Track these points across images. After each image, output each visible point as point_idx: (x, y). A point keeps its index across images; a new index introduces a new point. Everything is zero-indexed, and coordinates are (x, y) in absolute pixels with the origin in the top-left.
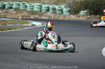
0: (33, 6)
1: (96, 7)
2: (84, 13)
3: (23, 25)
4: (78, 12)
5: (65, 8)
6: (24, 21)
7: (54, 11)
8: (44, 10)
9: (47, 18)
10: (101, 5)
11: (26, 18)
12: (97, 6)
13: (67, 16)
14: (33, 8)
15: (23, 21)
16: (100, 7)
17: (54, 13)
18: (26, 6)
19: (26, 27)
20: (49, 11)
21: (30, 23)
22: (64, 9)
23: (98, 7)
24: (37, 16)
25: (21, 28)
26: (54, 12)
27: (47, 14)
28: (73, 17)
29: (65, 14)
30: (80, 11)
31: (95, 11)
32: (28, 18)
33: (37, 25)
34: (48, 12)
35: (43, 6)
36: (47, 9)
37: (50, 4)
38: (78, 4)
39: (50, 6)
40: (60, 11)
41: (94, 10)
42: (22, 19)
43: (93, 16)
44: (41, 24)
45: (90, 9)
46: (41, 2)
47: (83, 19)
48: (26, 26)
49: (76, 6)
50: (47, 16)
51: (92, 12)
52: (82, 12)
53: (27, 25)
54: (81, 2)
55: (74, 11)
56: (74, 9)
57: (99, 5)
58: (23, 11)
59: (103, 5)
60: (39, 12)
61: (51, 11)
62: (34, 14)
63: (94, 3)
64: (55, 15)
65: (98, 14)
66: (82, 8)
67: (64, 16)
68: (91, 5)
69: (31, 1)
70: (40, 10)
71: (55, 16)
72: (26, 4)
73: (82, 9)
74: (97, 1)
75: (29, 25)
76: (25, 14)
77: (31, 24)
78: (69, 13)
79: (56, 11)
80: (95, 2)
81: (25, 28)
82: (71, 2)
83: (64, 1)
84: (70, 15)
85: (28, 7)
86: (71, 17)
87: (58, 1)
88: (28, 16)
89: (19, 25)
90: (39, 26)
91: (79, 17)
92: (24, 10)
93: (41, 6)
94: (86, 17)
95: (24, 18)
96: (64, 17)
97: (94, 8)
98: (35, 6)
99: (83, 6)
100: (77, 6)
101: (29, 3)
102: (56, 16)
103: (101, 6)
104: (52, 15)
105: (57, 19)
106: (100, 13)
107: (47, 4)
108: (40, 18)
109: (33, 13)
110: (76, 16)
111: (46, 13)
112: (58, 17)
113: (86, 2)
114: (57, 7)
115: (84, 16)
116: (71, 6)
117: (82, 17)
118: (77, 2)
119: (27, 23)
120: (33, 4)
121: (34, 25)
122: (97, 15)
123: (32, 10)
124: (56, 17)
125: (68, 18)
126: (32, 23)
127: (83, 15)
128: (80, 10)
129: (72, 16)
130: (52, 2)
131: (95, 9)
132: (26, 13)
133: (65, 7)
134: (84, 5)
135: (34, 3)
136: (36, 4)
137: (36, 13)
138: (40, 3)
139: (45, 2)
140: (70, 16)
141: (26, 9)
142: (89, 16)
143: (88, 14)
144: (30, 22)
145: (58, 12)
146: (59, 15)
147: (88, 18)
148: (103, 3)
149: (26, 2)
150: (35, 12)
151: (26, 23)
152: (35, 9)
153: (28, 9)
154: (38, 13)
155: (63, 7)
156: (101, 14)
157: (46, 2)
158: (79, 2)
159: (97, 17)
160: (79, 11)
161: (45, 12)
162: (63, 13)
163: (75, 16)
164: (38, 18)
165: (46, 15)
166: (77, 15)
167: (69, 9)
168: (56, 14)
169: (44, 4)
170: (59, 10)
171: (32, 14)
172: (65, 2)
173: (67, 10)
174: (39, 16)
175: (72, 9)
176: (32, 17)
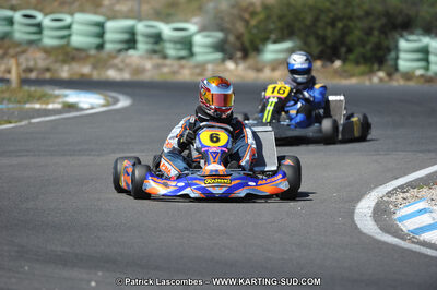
0: (69, 27)
1: (329, 29)
2: (280, 52)
3: (28, 106)
4: (258, 50)
5: (200, 31)
6: (33, 89)
7: (157, 47)
8: (113, 42)
9: (126, 76)
10: (350, 19)
11: (41, 77)
12: (333, 24)
13: (210, 67)
14: (69, 35)
15: (26, 88)
16: (346, 26)
17: (155, 56)
18: (39, 25)
19: (39, 116)
20: (134, 48)
21: (58, 96)
22: (198, 39)
23: (340, 25)
24: (86, 70)
25: (20, 121)
26: (155, 52)
27: (127, 61)
28: (235, 71)
29: (199, 58)
30: (264, 45)
31: (329, 42)
32: (48, 76)
33: (86, 106)
34: (131, 52)
35: (110, 25)
36: (125, 36)
37: (140, 19)
38: (253, 14)
39: (141, 27)
40: (179, 46)
41: (322, 39)
42: (24, 82)
43: (318, 64)
44: (102, 102)
45: (307, 35)
46: (103, 10)
47: (278, 76)
48: (39, 110)
49: (247, 22)
50: (127, 65)
51: (316, 50)
52: (271, 47)
53: (44, 106)
54: (266, 7)
55: (238, 44)
56: (239, 37)
57: (341, 19)
58: (25, 47)
59: (359, 18)
60: (93, 52)
61: (143, 45)
62: (74, 59)
63: (321, 10)
64: (160, 61)
65: (339, 58)
66: (270, 32)
67: (197, 66)
68: (309, 19)
69: (62, 4)
70: (97, 41)
71: (158, 66)
72: (39, 16)
73: (273, 36)
74: (333, 4)
75: (51, 106)
76: (37, 59)
77: (61, 100)
78: (218, 55)
79: (163, 48)
80: (327, 4)
81: (33, 117)
82: (224, 6)
83: (196, 4)
84: (223, 60)
85: (46, 32)
86: (227, 70)
87: (173, 5)
88: (48, 70)
89: (11, 106)
90: (92, 108)
91: (259, 70)
92: (31, 42)
93: (101, 25)
95: (33, 76)
96: (197, 70)
97: (321, 32)
98: (76, 27)
99: (274, 22)
100: (253, 22)
101: (51, 13)
102: (165, 65)
103: (351, 24)
104: (148, 65)
105: (170, 78)
106: (350, 51)
107: (127, 17)
108: (96, 76)
109: (68, 54)
110: (249, 67)
111: (123, 55)
112: (174, 73)
113: (289, 5)
114: (166, 30)
115: (281, 68)
116: (228, 26)
117: (274, 69)
118: (251, 9)
119: (41, 98)
120: (68, 19)
121: (72, 107)
122: (333, 62)
123: (63, 42)
124: (166, 70)
126: (66, 96)
127: (277, 59)
128: (265, 40)
129: (230, 65)
130: (145, 8)
131: (328, 34)
132: (40, 55)
133: (203, 29)
134: (280, 18)
135: (72, 14)
136: (79, 17)
137: (83, 54)
138: (95, 13)
139: (118, 7)
140: (221, 67)
141: (40, 40)
144: (57, 92)
145: (171, 51)
146: (176, 64)
148: (359, 12)
149: (41, 10)
150: (78, 50)
151: (39, 99)
152: (77, 40)
153: (49, 40)
154: (88, 56)
155: (192, 28)
156: (351, 56)
157: (123, 7)
158: (259, 9)
159: (336, 71)
160: (261, 46)
161: (120, 51)
162: (192, 54)
163: (241, 67)
164: (90, 75)
165: (123, 61)
166: (250, 61)
167: (219, 35)
168: (165, 57)
169: (114, 16)
170: (175, 41)
171: (64, 62)
172: (200, 9)
173: (208, 41)
174: (95, 67)
175: (231, 38)
176: (65, 73)
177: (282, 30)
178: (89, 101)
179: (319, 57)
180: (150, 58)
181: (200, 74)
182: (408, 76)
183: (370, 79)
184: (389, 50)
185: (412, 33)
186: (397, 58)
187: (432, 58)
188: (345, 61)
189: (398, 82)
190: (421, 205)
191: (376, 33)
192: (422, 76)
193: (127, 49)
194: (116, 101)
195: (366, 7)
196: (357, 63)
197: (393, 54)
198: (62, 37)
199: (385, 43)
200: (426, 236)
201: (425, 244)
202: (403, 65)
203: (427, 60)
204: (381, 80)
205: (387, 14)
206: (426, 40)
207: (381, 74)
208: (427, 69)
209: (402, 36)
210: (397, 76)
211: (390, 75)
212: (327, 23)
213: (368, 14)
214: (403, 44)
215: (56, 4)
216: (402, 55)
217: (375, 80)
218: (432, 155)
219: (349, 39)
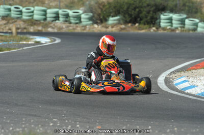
0: (33, 12)
1: (133, 11)
2: (115, 20)
3: (21, 42)
4: (106, 20)
5: (83, 13)
6: (22, 36)
7: (67, 19)
8: (50, 17)
9: (56, 31)
10: (142, 7)
11: (23, 31)
12: (135, 9)
13: (88, 26)
14: (33, 15)
15: (19, 36)
16: (140, 10)
17: (66, 23)
18: (21, 11)
19: (26, 46)
20: (59, 20)
21: (32, 39)
22: (83, 16)
23: (137, 10)
24: (40, 28)
25: (19, 48)
26: (66, 21)
27: (56, 25)
28: (97, 28)
29: (84, 23)
30: (109, 18)
31: (133, 16)
32: (25, 31)
33: (44, 42)
34: (57, 21)
35: (48, 11)
36: (54, 15)
37: (60, 9)
38: (104, 6)
39: (60, 12)
40: (76, 19)
41: (130, 15)
42: (18, 33)
43: (130, 25)
44: (49, 41)
45: (125, 14)
46: (46, 5)
47: (115, 30)
48: (25, 44)
49: (102, 10)
51: (128, 19)
52: (111, 19)
53: (27, 43)
54: (109, 3)
55: (98, 17)
56: (99, 15)
57: (138, 8)
58: (15, 20)
59: (145, 7)
60: (42, 21)
61: (61, 19)
62: (35, 24)
63: (130, 4)
64: (68, 25)
65: (137, 23)
66: (111, 13)
67: (83, 27)
68: (126, 8)
69: (30, 3)
70: (44, 17)
71: (68, 27)
72: (21, 8)
73: (112, 15)
74: (135, 1)
75: (30, 43)
76: (21, 24)
77: (34, 40)
78: (91, 22)
79: (70, 19)
80: (132, 2)
81: (24, 47)
82: (93, 3)
83: (81, 2)
84: (93, 24)
85: (24, 14)
86: (94, 28)
87: (73, 3)
88: (25, 28)
89: (14, 43)
90: (46, 43)
91: (107, 28)
92: (18, 18)
93: (45, 11)
94: (119, 28)
95: (19, 31)
96: (83, 28)
97: (130, 13)
98: (35, 12)
99: (112, 9)
100: (104, 9)
101: (25, 6)
102: (70, 26)
103: (142, 9)
104: (64, 26)
105: (73, 31)
106: (141, 20)
107: (55, 8)
108: (44, 30)
109: (33, 22)
110: (103, 27)
111: (54, 22)
112: (74, 29)
113: (118, 2)
114: (71, 13)
115: (115, 26)
116: (94, 10)
117: (112, 27)
118: (103, 4)
119: (26, 39)
120: (32, 9)
121: (38, 43)
122: (135, 24)
123: (30, 18)
124: (71, 28)
125: (89, 29)
126: (35, 38)
127: (114, 23)
128: (109, 16)
129: (96, 26)
130: (62, 4)
131: (133, 13)
133: (85, 12)
134: (115, 7)
135: (34, 7)
136: (36, 8)
137: (39, 22)
138: (43, 6)
139: (51, 4)
140: (92, 27)
141: (21, 17)
142: (123, 26)
143: (122, 22)
144: (31, 37)
145: (73, 21)
146: (75, 25)
147: (122, 29)
148: (145, 5)
149: (21, 5)
150: (36, 20)
152: (36, 17)
153: (25, 17)
154: (41, 23)
155: (81, 12)
156: (142, 22)
157: (53, 4)
158: (106, 4)
159: (136, 27)
160: (107, 18)
161: (53, 21)
162: (80, 22)
163: (100, 26)
164: (42, 30)
165: (54, 25)
166: (103, 24)
167: (91, 14)
168: (70, 23)
169: (50, 8)
170: (74, 17)
171: (31, 25)
172: (83, 5)
173: (87, 16)
174: (43, 27)
175: (96, 16)
176: (32, 30)
177: (115, 12)
178: (44, 40)
179: (130, 22)
180: (65, 24)
181: (84, 30)
182: (164, 29)
183: (150, 30)
184: (157, 19)
185: (165, 12)
186: (160, 22)
187: (174, 22)
188: (140, 23)
189: (161, 31)
190: (183, 79)
191: (151, 12)
192: (170, 29)
193: (55, 20)
194: (55, 40)
195: (148, 2)
196: (145, 24)
197: (158, 21)
198: (30, 16)
199: (155, 16)
200: (188, 91)
201: (188, 94)
202: (162, 24)
203: (171, 23)
204: (154, 30)
205: (156, 5)
206: (171, 15)
207: (154, 28)
208: (172, 26)
209: (162, 14)
210: (160, 29)
211: (157, 28)
212: (133, 10)
213: (148, 5)
214: (162, 17)
215: (27, 3)
216: (162, 21)
217: (152, 30)
218: (183, 59)
219: (141, 15)
